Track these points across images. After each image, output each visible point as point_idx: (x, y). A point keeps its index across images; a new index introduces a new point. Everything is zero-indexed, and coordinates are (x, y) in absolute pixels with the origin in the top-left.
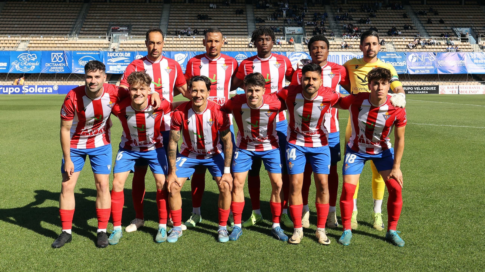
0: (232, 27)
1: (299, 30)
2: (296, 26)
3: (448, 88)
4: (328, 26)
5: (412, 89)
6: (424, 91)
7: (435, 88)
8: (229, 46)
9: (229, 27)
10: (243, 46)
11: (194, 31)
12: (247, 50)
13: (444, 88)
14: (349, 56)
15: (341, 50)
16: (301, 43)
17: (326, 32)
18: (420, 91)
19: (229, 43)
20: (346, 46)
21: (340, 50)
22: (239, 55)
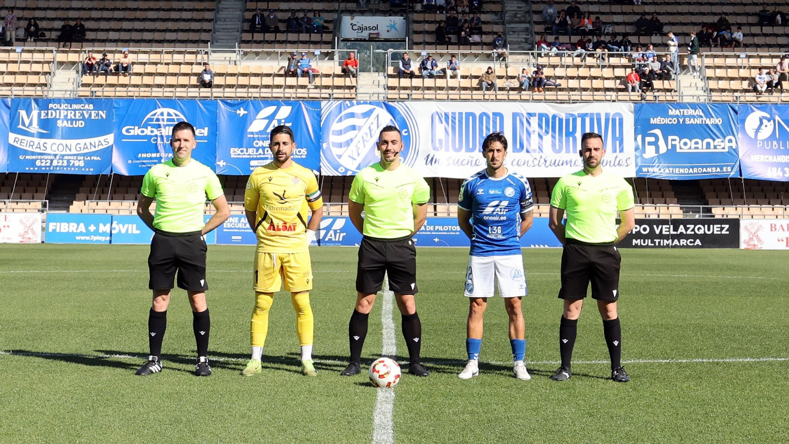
0: (162, 15)
1: (393, 26)
2: (385, 13)
3: (773, 228)
4: (495, 13)
5: (645, 229)
6: (687, 237)
7: (727, 226)
8: (136, 80)
9: (151, 15)
10: (183, 80)
11: (27, 30)
12: (193, 92)
13: (758, 230)
14: (537, 118)
15: (518, 97)
16: (384, 70)
17: (481, 33)
18: (673, 237)
19: (136, 69)
20: (537, 83)
21: (514, 95)
22: (159, 111)
